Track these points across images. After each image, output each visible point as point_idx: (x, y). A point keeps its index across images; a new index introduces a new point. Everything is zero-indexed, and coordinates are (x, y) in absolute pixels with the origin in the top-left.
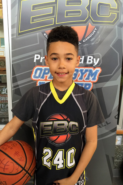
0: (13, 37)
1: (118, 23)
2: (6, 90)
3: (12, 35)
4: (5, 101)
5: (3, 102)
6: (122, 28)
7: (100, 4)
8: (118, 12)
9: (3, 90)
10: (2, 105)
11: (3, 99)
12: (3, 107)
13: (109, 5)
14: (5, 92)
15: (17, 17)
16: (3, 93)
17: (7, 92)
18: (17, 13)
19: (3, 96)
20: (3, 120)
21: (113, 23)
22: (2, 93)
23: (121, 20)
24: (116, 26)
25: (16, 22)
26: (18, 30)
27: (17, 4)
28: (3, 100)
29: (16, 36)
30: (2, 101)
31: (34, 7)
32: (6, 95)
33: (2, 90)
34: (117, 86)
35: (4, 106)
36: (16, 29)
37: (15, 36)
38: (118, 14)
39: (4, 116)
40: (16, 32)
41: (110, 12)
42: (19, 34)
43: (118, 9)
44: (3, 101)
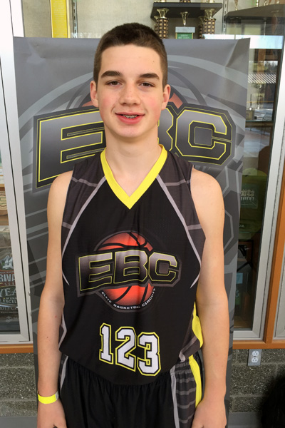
0: (27, 191)
1: (228, 161)
2: (11, 260)
3: (25, 187)
4: (11, 282)
5: (6, 286)
6: (237, 172)
7: (194, 125)
8: (228, 141)
9: (6, 262)
10: (6, 290)
11: (6, 278)
12: (7, 295)
13: (211, 127)
14: (10, 265)
15: (32, 152)
16: (6, 267)
17: (13, 265)
18: (32, 146)
19: (6, 274)
20: (9, 320)
21: (220, 162)
22: (4, 267)
23: (233, 156)
24: (226, 168)
25: (32, 162)
26: (36, 177)
27: (33, 128)
28: (5, 280)
29: (34, 188)
30: (4, 282)
31: (66, 133)
32: (11, 271)
33: (4, 262)
34: (232, 274)
35: (9, 293)
36: (32, 174)
37: (31, 189)
38: (229, 145)
39: (10, 310)
40: (31, 182)
41: (214, 140)
42: (39, 184)
43: (228, 136)
44: (7, 282)
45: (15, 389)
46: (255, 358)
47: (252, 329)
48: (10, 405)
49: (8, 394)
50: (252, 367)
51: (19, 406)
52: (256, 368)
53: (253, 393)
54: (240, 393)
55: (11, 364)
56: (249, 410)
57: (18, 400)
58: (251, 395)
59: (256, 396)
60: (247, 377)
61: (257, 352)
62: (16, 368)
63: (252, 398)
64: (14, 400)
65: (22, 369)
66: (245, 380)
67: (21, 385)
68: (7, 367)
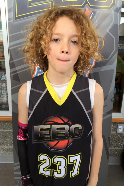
1: (114, 8)
2: (5, 76)
3: (9, 19)
4: (5, 87)
9: (3, 76)
10: (2, 91)
12: (3, 93)
14: (5, 78)
16: (3, 79)
17: (6, 78)
19: (3, 83)
20: (4, 107)
23: (117, 5)
25: (13, 6)
26: (14, 14)
29: (13, 20)
30: (2, 87)
32: (5, 81)
33: (1, 76)
34: (113, 70)
39: (5, 102)
42: (16, 18)
45: (6, 142)
46: (120, 129)
47: (120, 113)
48: (3, 149)
49: (2, 144)
50: (119, 134)
51: (7, 150)
52: (121, 134)
53: (119, 147)
54: (112, 147)
55: (4, 129)
56: (117, 156)
57: (7, 147)
58: (118, 148)
59: (120, 149)
60: (116, 139)
61: (122, 126)
62: (7, 131)
63: (118, 150)
64: (5, 147)
65: (9, 131)
66: (115, 141)
67: (9, 140)
68: (2, 130)
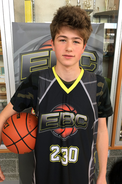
0: (16, 83)
1: (96, 71)
7: (83, 57)
13: (90, 58)
18: (19, 65)
27: (19, 58)
36: (18, 77)
38: (96, 65)
41: (90, 63)
43: (96, 61)
49: (4, 171)
51: (9, 176)
55: (6, 158)
